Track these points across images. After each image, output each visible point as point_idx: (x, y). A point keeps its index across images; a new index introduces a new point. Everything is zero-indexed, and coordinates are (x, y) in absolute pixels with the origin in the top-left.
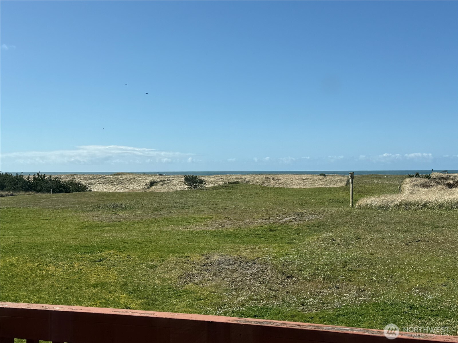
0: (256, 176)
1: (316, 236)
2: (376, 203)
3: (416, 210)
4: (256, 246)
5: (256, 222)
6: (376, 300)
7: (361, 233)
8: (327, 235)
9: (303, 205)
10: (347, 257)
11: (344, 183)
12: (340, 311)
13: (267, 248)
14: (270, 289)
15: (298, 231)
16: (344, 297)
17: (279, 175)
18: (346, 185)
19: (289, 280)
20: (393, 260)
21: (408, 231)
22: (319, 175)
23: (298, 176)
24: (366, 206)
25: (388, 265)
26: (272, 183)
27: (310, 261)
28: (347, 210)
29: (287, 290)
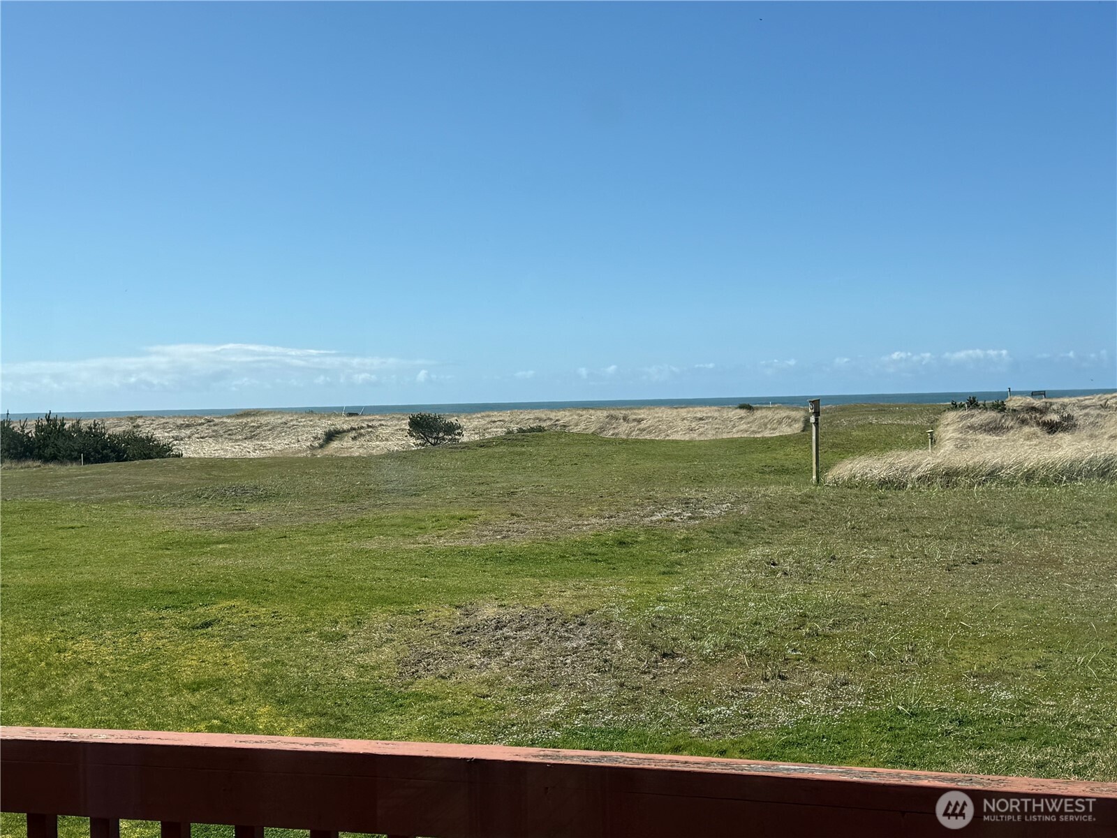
0: (584, 412)
1: (730, 556)
2: (875, 472)
3: (971, 486)
4: (587, 581)
5: (587, 525)
6: (876, 705)
7: (839, 546)
8: (757, 552)
9: (698, 480)
10: (805, 604)
11: (797, 426)
12: (791, 733)
13: (612, 585)
14: (622, 685)
15: (686, 545)
16: (800, 701)
17: (639, 409)
18: (803, 431)
19: (666, 663)
20: (916, 608)
21: (952, 538)
22: (737, 408)
23: (685, 410)
24: (850, 479)
25: (905, 621)
26: (623, 429)
27: (717, 614)
28: (806, 490)
29: (663, 686)
